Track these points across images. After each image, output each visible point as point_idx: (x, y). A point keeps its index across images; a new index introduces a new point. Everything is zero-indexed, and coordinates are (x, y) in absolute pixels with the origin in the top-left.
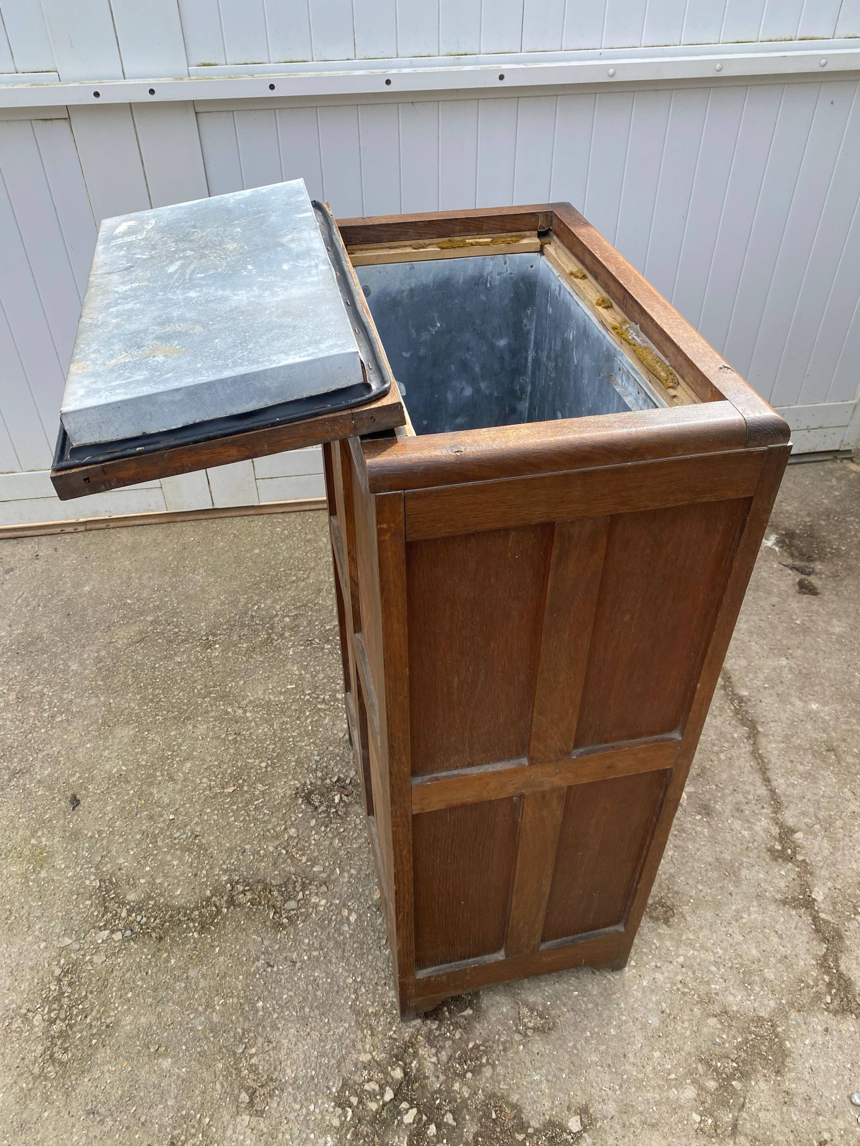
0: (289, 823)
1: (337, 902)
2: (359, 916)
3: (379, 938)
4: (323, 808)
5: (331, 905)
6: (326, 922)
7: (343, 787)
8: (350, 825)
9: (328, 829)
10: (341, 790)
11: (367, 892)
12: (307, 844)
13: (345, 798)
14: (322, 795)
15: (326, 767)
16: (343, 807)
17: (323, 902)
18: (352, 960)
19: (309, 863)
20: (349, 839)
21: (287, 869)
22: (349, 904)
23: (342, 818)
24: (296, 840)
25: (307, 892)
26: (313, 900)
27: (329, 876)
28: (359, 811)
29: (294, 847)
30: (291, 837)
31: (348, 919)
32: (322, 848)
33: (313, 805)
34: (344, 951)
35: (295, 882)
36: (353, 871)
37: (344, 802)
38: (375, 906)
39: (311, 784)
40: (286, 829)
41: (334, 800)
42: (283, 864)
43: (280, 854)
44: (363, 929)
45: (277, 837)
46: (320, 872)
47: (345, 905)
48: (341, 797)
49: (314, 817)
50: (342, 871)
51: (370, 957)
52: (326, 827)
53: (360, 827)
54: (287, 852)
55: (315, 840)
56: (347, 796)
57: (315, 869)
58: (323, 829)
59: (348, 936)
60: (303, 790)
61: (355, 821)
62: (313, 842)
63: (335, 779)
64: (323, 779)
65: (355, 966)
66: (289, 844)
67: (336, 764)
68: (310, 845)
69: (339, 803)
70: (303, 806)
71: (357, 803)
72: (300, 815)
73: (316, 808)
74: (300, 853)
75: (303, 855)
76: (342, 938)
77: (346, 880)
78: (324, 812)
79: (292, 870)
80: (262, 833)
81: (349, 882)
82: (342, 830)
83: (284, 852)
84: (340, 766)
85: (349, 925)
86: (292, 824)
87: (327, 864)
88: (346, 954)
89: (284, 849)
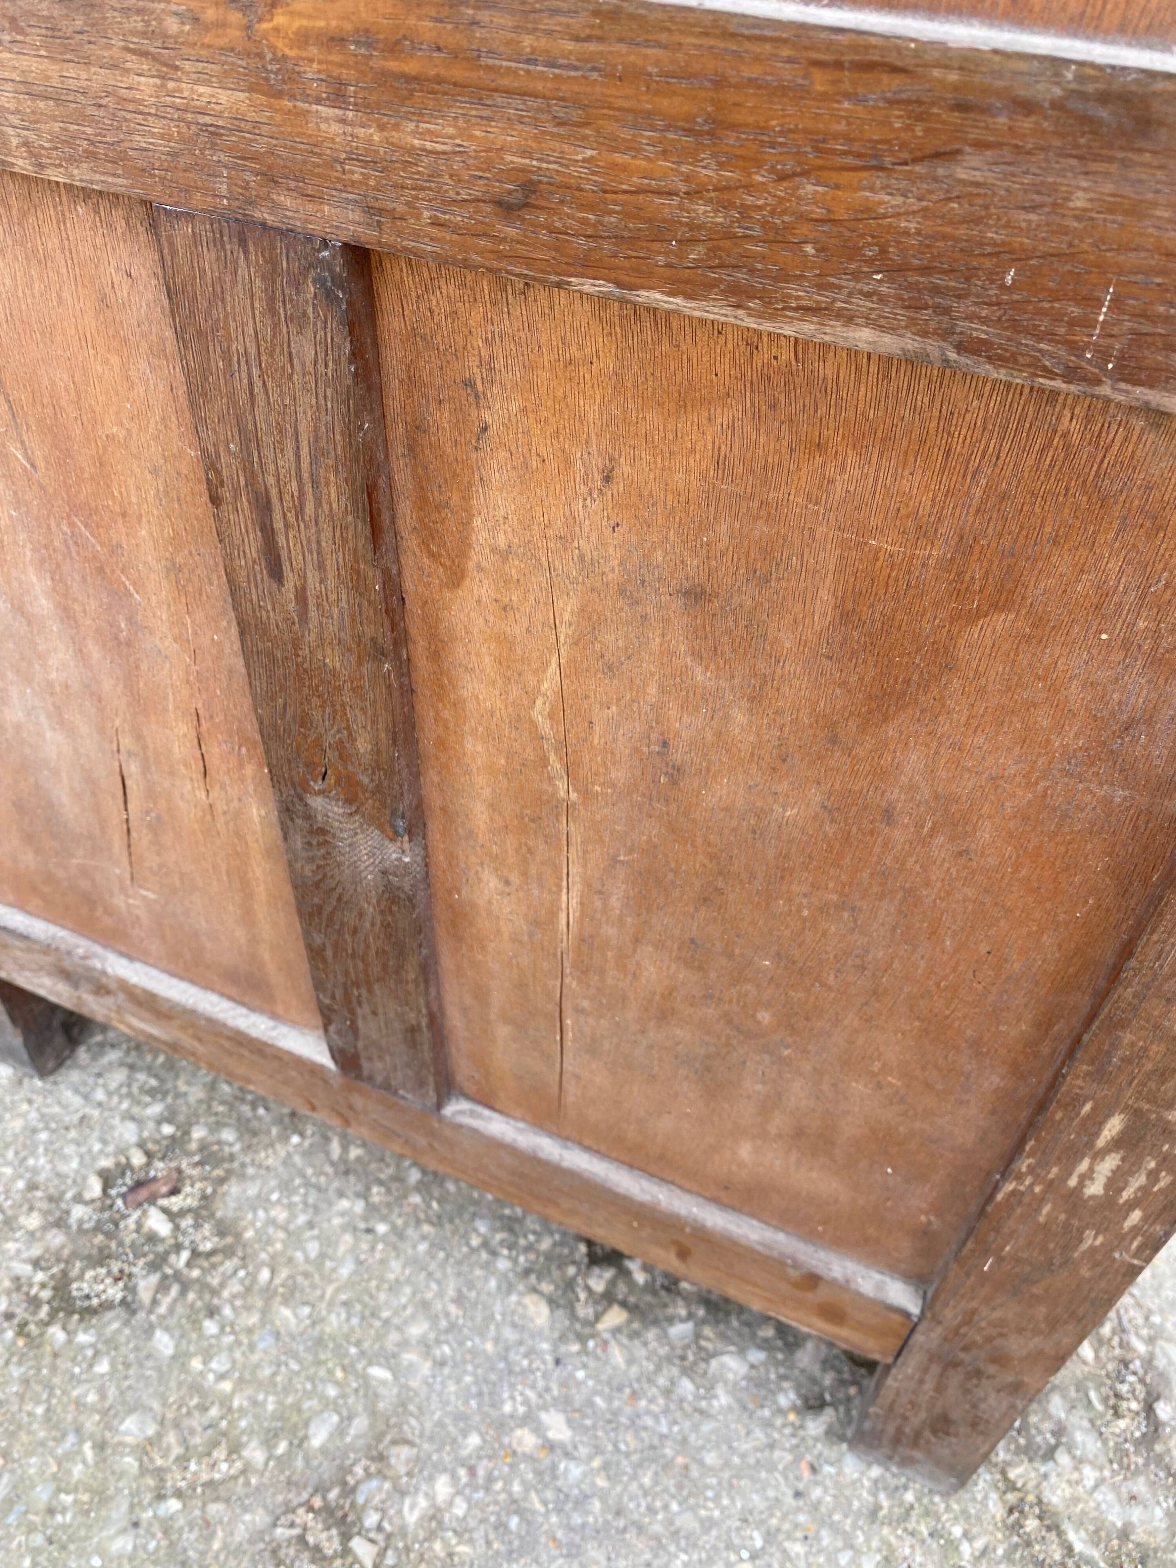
0: (91, 1422)
1: (474, 1440)
2: (565, 1404)
3: (667, 1393)
4: (146, 1285)
5: (472, 1471)
6: (514, 1522)
7: (139, 1184)
8: (270, 1242)
9: (227, 1311)
10: (143, 1193)
11: (509, 1334)
12: (214, 1412)
13: (175, 1203)
14: (101, 1258)
15: (32, 1187)
16: (197, 1226)
17: (442, 1488)
18: (687, 1521)
19: (282, 1447)
20: (306, 1275)
21: (241, 1533)
22: (507, 1408)
23: (228, 1252)
24: (171, 1438)
25: (371, 1519)
26: (412, 1518)
27: (373, 1413)
28: (252, 1190)
29: (183, 1461)
30: (143, 1450)
31: (550, 1446)
32: (267, 1372)
33: (107, 1306)
34: (641, 1529)
35: (301, 1540)
36: (416, 1330)
37: (182, 1213)
38: (563, 1338)
39: (36, 1264)
40: (100, 1446)
41: (152, 1238)
42: (209, 1539)
43: (167, 1526)
44: (612, 1421)
45: (101, 1497)
46: (341, 1431)
47: (502, 1426)
48: (165, 1211)
49: (149, 1331)
50: (390, 1360)
51: (711, 1458)
52: (212, 1312)
53: (302, 1219)
54: (179, 1494)
55: (222, 1377)
56: (175, 1191)
57: (316, 1442)
58: (210, 1327)
59: (601, 1482)
60: (34, 1303)
61: (272, 1222)
62: (226, 1386)
63: (95, 1188)
64: (60, 1223)
65: (708, 1524)
66: (160, 1473)
67: (55, 1153)
68: (225, 1402)
69: (177, 1228)
70: (83, 1338)
71: (222, 1181)
72: (103, 1367)
73: (128, 1305)
74: (220, 1453)
75: (235, 1450)
76: (596, 1505)
77: (426, 1368)
78: (163, 1287)
79: (259, 1518)
80: (38, 1540)
81: (442, 1363)
82: (265, 1275)
83: (174, 1505)
84: (70, 1150)
85: (567, 1455)
86: (105, 1413)
87: (332, 1391)
88: (657, 1528)
89: (160, 1497)
